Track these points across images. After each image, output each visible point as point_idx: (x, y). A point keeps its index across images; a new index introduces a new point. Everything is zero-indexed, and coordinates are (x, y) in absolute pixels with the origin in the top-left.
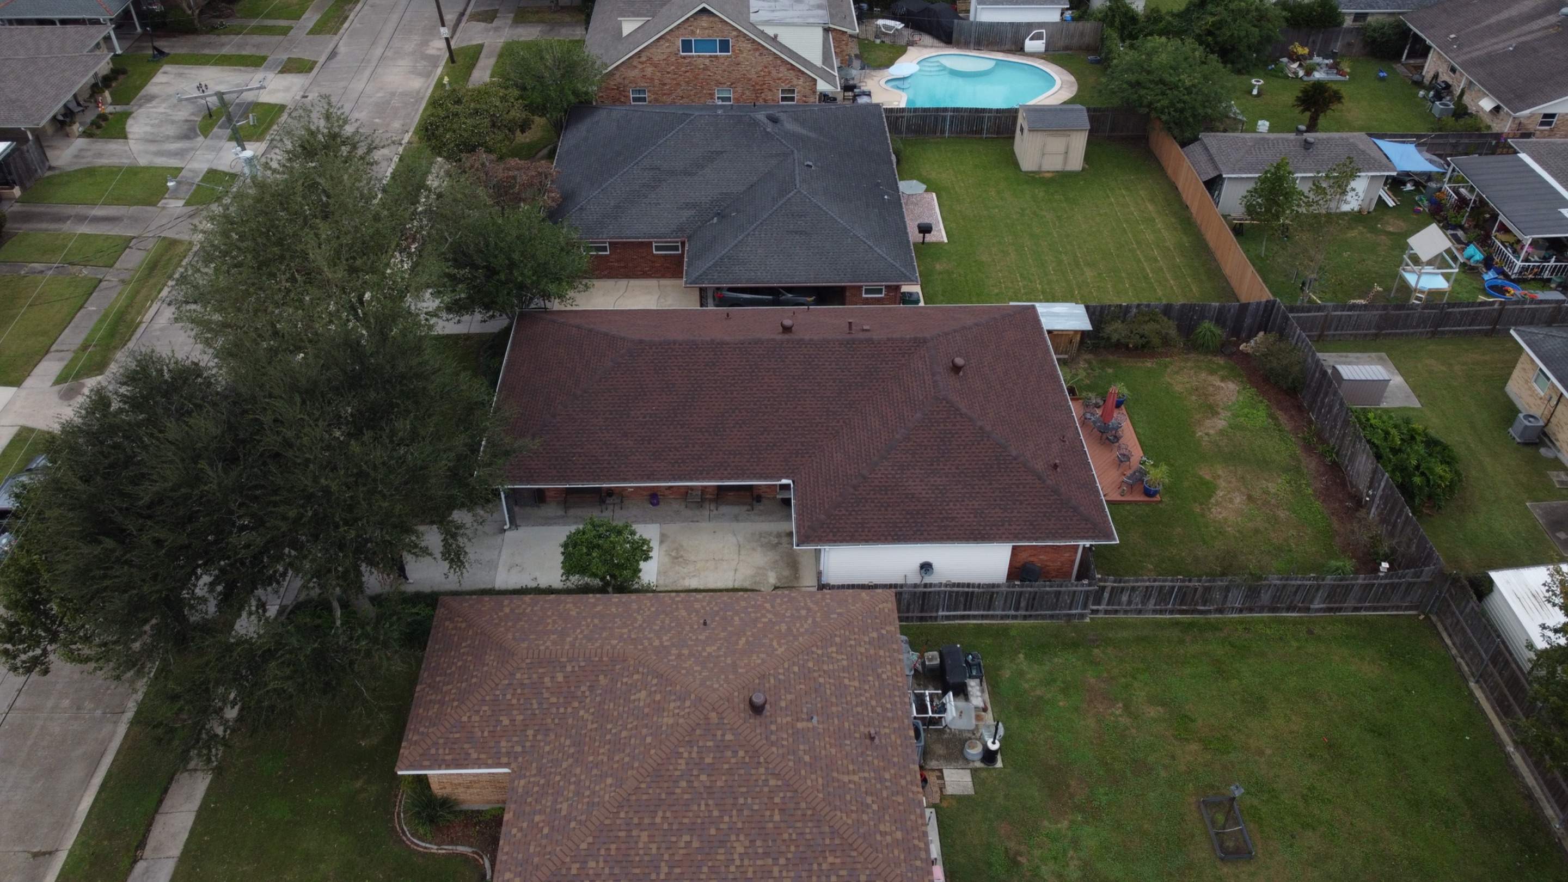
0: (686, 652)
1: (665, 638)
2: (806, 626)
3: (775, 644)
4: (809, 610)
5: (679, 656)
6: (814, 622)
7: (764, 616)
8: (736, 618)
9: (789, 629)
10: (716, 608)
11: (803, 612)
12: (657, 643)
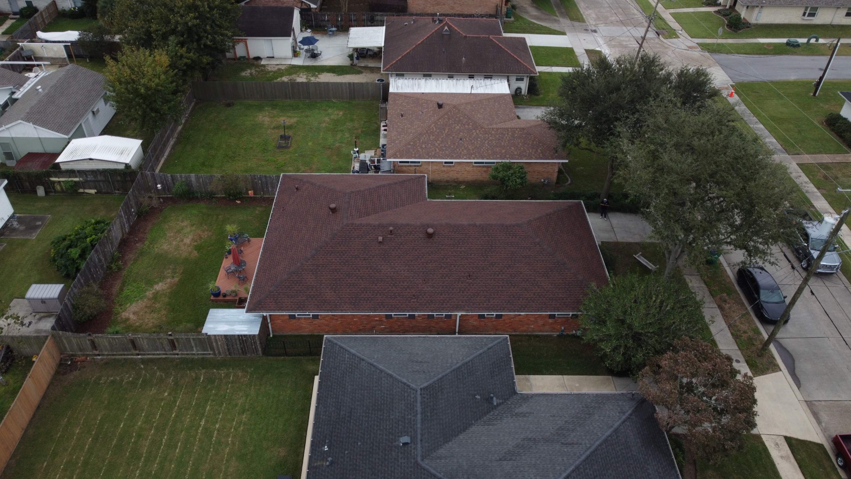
0: (467, 126)
1: (475, 134)
2: (423, 138)
3: (435, 129)
4: (421, 147)
5: (468, 125)
6: (420, 140)
7: (439, 144)
8: (449, 144)
9: (429, 136)
10: (458, 150)
11: (424, 146)
12: (478, 131)
